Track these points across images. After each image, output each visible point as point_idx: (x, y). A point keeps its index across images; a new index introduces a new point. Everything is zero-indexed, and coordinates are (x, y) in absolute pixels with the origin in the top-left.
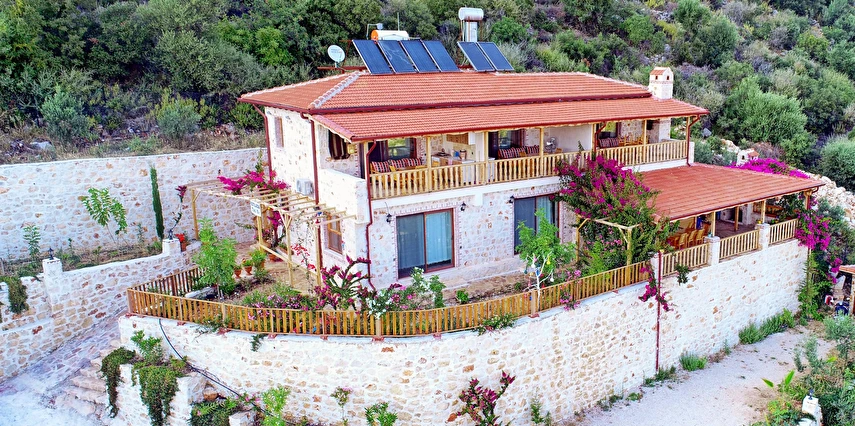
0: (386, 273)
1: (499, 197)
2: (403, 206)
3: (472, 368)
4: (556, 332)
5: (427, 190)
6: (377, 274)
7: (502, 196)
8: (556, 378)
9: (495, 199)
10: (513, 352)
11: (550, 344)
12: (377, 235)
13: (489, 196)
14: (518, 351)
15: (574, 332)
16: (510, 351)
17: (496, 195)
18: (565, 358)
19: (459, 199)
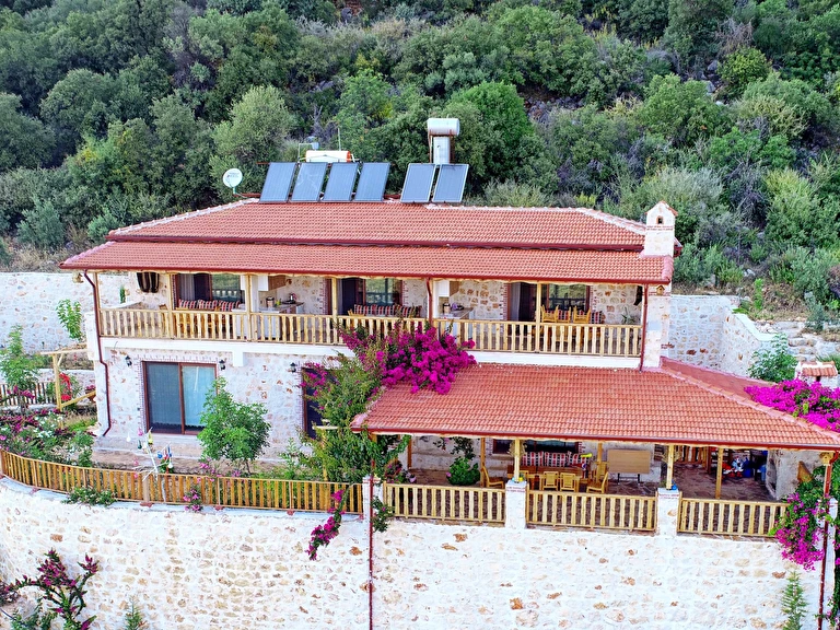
0: (131, 422)
1: (276, 362)
2: (147, 350)
3: (59, 538)
4: (172, 534)
5: (167, 336)
6: (119, 421)
7: (281, 361)
8: (175, 593)
9: (271, 363)
10: (108, 538)
11: (161, 545)
12: (119, 377)
13: (262, 358)
14: (113, 539)
15: (203, 543)
16: (103, 535)
17: (273, 358)
18: (187, 573)
19: (220, 354)
